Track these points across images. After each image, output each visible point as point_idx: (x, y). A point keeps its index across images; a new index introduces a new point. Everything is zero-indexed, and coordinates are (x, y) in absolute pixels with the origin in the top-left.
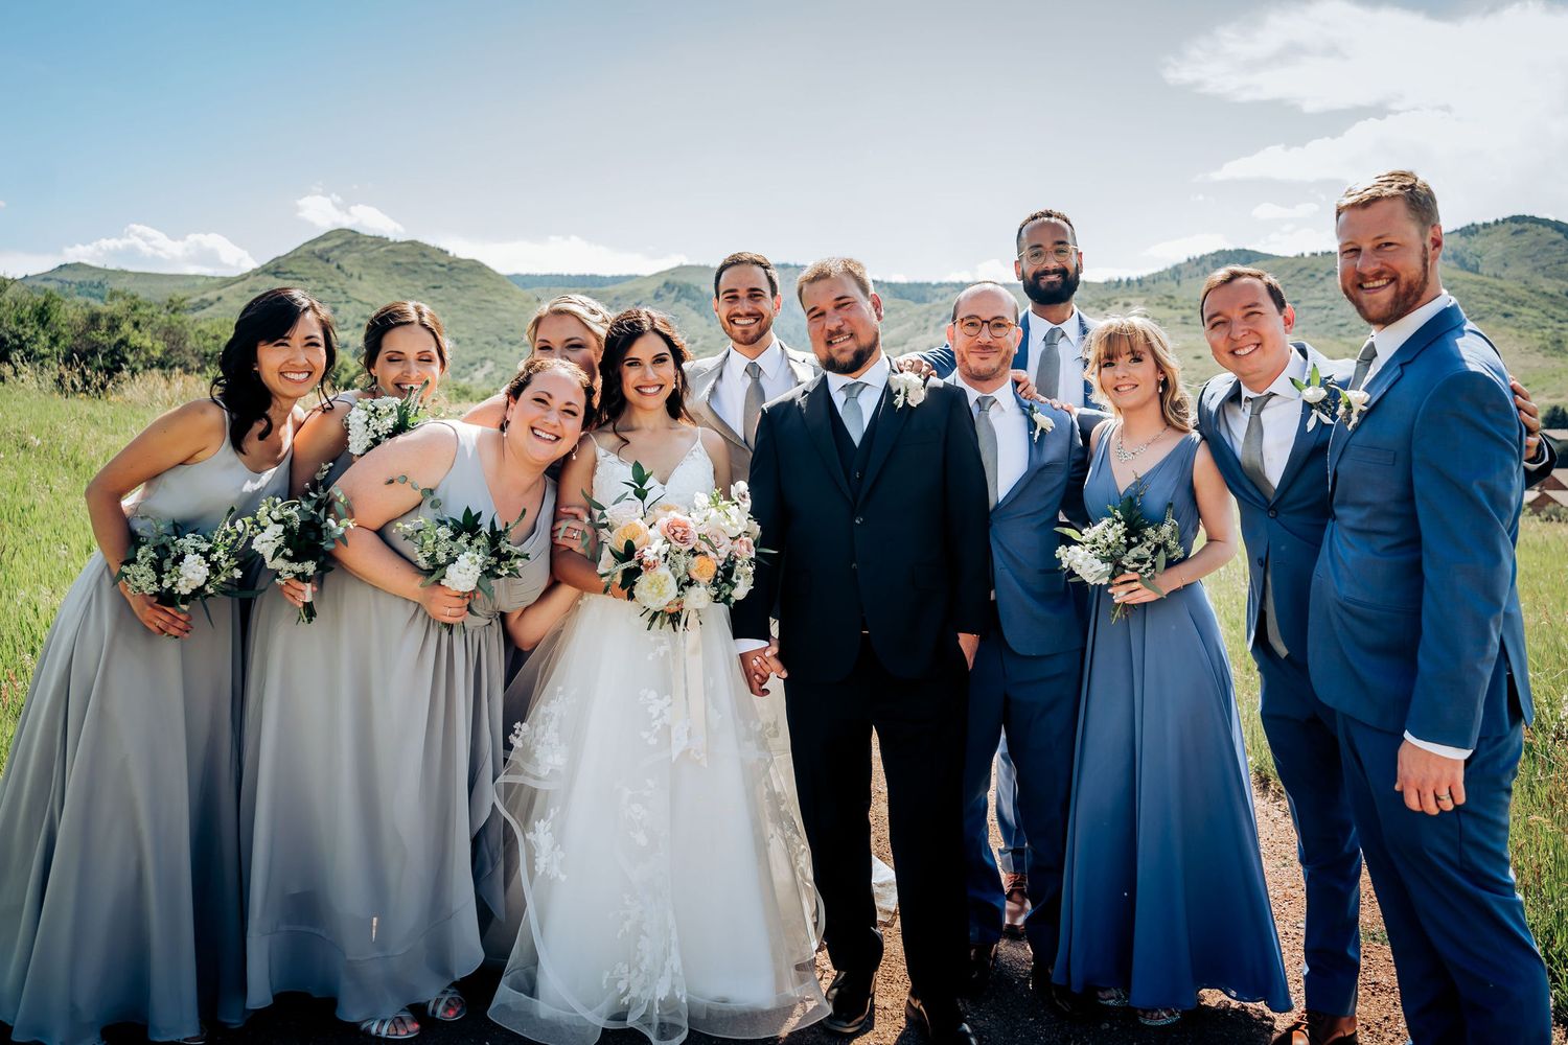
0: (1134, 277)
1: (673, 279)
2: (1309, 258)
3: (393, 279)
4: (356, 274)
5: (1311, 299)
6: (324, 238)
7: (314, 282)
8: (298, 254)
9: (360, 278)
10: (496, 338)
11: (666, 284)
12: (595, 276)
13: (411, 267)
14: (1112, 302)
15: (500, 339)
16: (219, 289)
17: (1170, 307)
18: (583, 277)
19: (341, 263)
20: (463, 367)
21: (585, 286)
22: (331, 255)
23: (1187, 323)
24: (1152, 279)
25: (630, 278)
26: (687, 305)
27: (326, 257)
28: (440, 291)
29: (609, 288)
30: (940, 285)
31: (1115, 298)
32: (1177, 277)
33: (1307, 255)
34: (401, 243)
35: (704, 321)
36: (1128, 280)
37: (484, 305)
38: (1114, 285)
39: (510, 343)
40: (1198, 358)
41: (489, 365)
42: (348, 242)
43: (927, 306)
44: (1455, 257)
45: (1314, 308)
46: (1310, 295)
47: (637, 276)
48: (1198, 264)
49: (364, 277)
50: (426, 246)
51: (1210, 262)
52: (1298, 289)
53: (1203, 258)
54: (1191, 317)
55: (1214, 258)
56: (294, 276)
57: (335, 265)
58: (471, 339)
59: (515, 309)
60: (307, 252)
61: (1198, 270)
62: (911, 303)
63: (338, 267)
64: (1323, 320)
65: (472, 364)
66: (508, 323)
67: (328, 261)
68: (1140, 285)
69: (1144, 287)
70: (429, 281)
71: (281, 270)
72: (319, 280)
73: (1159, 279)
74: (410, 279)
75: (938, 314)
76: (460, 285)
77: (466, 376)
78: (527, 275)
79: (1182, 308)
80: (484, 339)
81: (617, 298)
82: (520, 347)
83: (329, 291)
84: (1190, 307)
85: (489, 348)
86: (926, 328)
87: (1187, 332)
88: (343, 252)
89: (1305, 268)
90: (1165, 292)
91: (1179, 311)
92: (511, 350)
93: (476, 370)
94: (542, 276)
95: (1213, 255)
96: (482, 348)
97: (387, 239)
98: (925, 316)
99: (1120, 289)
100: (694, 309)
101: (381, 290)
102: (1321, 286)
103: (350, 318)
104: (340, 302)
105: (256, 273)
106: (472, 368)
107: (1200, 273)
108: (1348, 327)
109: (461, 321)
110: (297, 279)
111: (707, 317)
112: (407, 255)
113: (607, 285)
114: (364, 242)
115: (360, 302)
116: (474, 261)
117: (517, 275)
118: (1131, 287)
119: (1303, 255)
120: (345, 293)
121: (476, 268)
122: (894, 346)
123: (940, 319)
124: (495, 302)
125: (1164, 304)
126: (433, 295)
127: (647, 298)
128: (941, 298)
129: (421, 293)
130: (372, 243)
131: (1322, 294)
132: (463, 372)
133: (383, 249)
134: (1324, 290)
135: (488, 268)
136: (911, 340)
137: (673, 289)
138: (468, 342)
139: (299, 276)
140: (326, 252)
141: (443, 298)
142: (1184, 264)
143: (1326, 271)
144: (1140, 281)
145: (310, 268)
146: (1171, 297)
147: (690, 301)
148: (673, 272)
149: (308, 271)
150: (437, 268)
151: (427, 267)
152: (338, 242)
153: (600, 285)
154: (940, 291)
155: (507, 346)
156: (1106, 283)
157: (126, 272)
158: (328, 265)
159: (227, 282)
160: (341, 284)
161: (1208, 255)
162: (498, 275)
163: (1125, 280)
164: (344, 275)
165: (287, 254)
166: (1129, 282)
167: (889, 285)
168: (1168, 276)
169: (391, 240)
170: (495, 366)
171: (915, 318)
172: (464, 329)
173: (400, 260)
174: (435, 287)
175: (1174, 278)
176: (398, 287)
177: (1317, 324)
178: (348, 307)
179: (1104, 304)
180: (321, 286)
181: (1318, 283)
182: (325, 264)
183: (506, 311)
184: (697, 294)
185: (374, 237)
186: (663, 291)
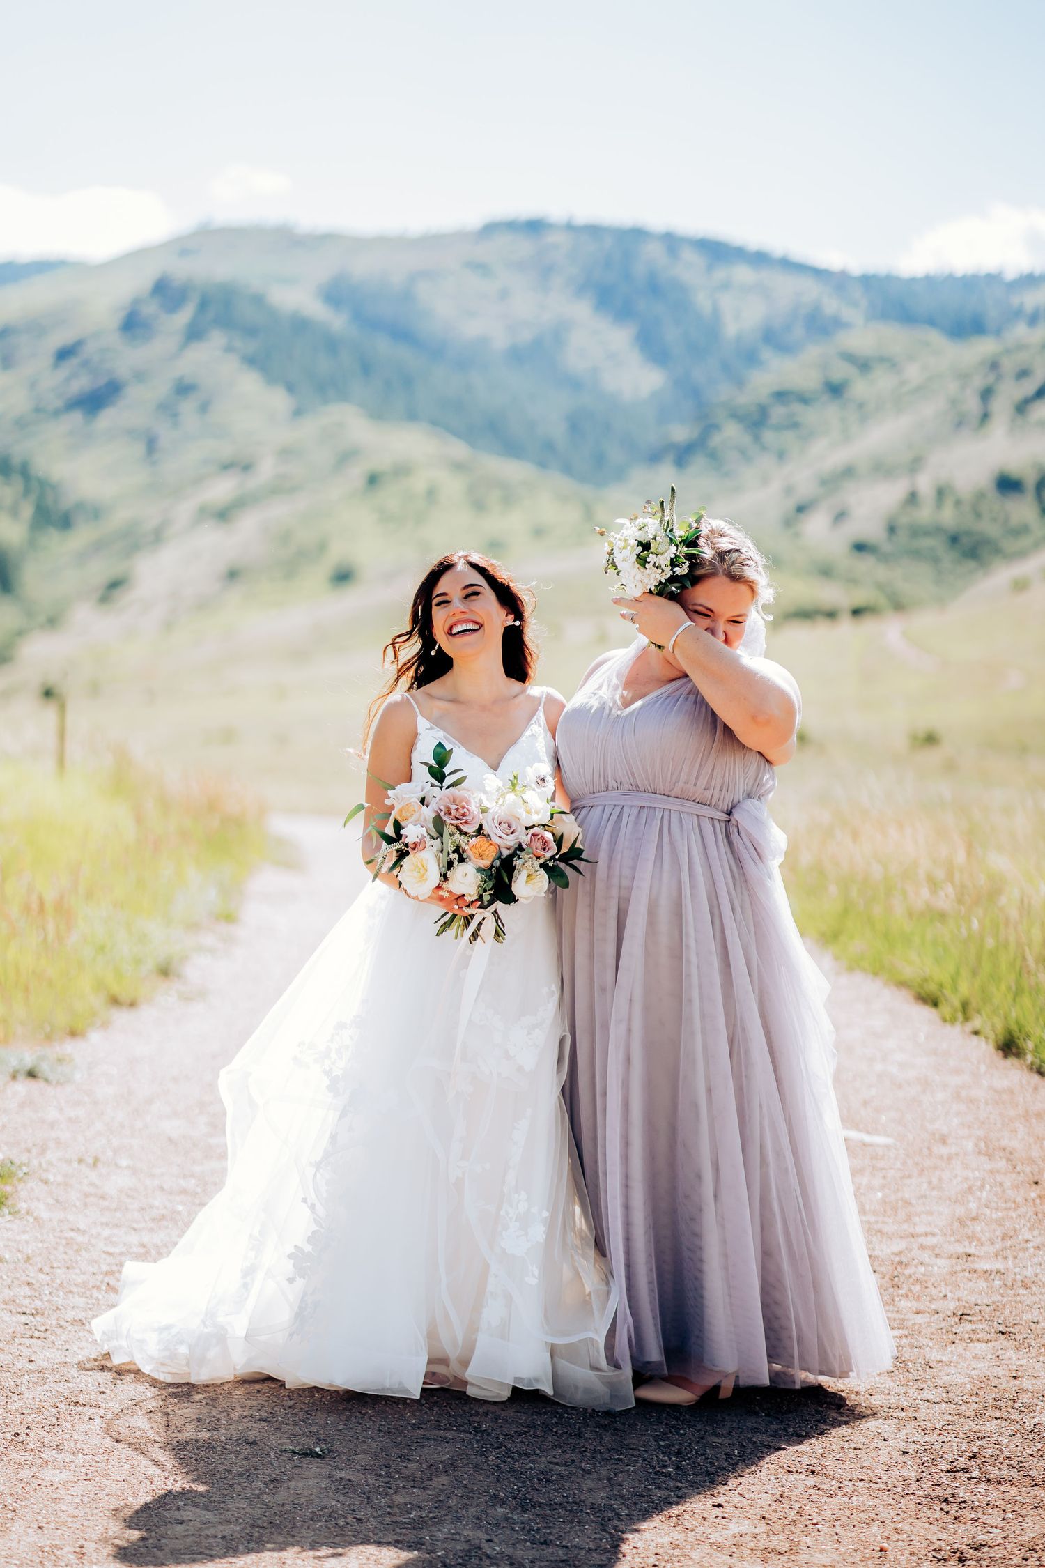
1: (182, 270)
11: (160, 285)
25: (41, 267)
26: (229, 349)
35: (279, 400)
43: (985, 347)
62: (935, 337)
75: (1023, 374)
86: (985, 418)
100: (251, 361)
111: (291, 388)
122: (885, 473)
127: (99, 330)
136: (936, 456)
137: (183, 301)
148: (183, 246)
171: (952, 385)
186: (150, 309)
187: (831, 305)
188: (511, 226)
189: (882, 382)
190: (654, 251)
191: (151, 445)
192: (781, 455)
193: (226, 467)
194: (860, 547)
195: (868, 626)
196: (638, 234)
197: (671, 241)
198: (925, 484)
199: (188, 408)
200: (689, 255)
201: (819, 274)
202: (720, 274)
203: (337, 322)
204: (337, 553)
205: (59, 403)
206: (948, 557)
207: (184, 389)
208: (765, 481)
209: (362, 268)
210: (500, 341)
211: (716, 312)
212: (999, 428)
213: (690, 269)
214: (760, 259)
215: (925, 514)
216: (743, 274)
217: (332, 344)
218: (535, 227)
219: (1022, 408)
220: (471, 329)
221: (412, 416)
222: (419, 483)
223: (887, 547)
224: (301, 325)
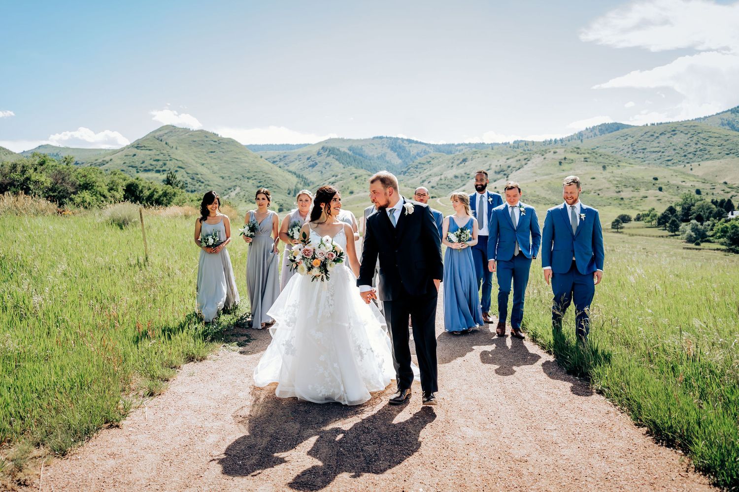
0: (558, 139)
1: (326, 145)
2: (650, 126)
3: (192, 149)
4: (175, 147)
5: (652, 147)
6: (160, 130)
7: (155, 151)
8: (148, 137)
9: (176, 149)
10: (241, 176)
11: (323, 148)
12: (289, 145)
13: (201, 142)
14: (547, 151)
15: (243, 177)
16: (111, 155)
17: (578, 153)
18: (283, 145)
19: (167, 141)
20: (225, 190)
21: (283, 150)
22: (162, 138)
23: (586, 161)
24: (568, 139)
25: (305, 145)
26: (333, 158)
27: (160, 139)
28: (214, 153)
29: (296, 150)
30: (459, 145)
31: (549, 149)
32: (581, 137)
33: (649, 125)
34: (197, 131)
35: (341, 166)
36: (555, 140)
37: (235, 160)
38: (548, 143)
39: (248, 178)
40: (594, 178)
41: (238, 189)
42: (171, 132)
43: (452, 155)
44: (728, 124)
45: (654, 152)
46: (651, 146)
47: (309, 144)
48: (591, 132)
49: (178, 148)
50: (208, 132)
51: (598, 130)
52: (645, 142)
53: (594, 128)
54: (589, 158)
55: (600, 128)
56: (145, 148)
57: (165, 143)
58: (229, 177)
59: (250, 161)
60: (151, 137)
61: (591, 134)
62: (444, 154)
63: (166, 143)
64: (659, 158)
65: (230, 189)
66: (247, 169)
67: (161, 141)
68: (562, 143)
69: (564, 144)
70: (209, 149)
71: (139, 145)
72: (157, 149)
73: (572, 139)
74: (200, 149)
75: (458, 159)
76: (224, 150)
77: (227, 194)
78: (256, 145)
79: (584, 154)
80: (236, 176)
81: (299, 155)
82: (253, 180)
83: (162, 155)
84: (588, 153)
85: (238, 181)
86: (452, 166)
87: (587, 165)
88: (169, 137)
89: (648, 132)
90: (575, 145)
91: (583, 155)
92: (248, 182)
93: (231, 192)
94: (263, 145)
95: (599, 126)
96: (235, 181)
97: (189, 129)
98: (451, 161)
99: (551, 145)
100: (337, 160)
101: (186, 154)
102: (657, 141)
103: (172, 168)
104: (167, 160)
105: (128, 147)
106: (230, 191)
107: (593, 136)
108: (672, 161)
109: (224, 168)
110: (147, 150)
111: (343, 164)
112: (199, 137)
113: (294, 149)
114: (178, 131)
115: (176, 160)
116: (230, 139)
117: (251, 145)
118: (557, 144)
119: (647, 125)
120: (169, 156)
121: (231, 142)
122: (436, 176)
123: (459, 162)
124: (240, 159)
125: (575, 152)
126: (211, 156)
127: (314, 155)
128: (460, 152)
129: (205, 155)
130: (182, 132)
131: (658, 145)
132: (225, 192)
133: (187, 134)
134: (659, 143)
135: (237, 142)
136: (444, 173)
137: (326, 150)
138: (228, 178)
139: (148, 148)
140: (161, 136)
141: (215, 157)
142: (584, 131)
143: (659, 133)
144: (562, 140)
145: (153, 144)
146: (578, 148)
147: (334, 156)
148: (326, 142)
149: (152, 146)
150: (213, 143)
151: (208, 142)
152: (166, 131)
153: (291, 149)
154: (459, 148)
155: (246, 180)
156: (544, 142)
157: (68, 148)
158: (162, 143)
159: (115, 152)
160: (167, 152)
161: (597, 126)
162: (242, 145)
163: (553, 140)
164: (169, 147)
165: (142, 138)
166: (556, 141)
167: (433, 145)
168: (575, 137)
169: (191, 130)
170: (241, 189)
171: (447, 161)
172: (226, 172)
173: (195, 140)
174: (212, 152)
175: (579, 139)
176: (194, 152)
177: (655, 160)
178: (170, 162)
179: (543, 153)
180: (158, 153)
181: (655, 139)
182: (160, 142)
183: (246, 163)
184: (338, 152)
185: (183, 128)
186: (321, 151)
187: (428, 149)
188: (377, 138)
189: (436, 161)
190: (399, 141)
191: (322, 172)
192: (420, 173)
193: (333, 176)
194: (433, 187)
195: (434, 199)
196: (398, 139)
197: (403, 140)
198: (443, 177)
199: (327, 167)
200: (405, 142)
201: (426, 144)
202: (410, 145)
203: (350, 153)
204: (350, 189)
205: (307, 166)
206: (447, 188)
207: (327, 164)
208: (417, 177)
209: (354, 145)
210: (376, 156)
211: (410, 151)
212: (454, 169)
213: (406, 144)
214: (417, 142)
215: (443, 182)
216: (413, 145)
217: (350, 157)
218: (381, 138)
219: (458, 165)
220: (371, 154)
221: (362, 168)
222: (363, 178)
223: (437, 187)
224: (345, 153)
